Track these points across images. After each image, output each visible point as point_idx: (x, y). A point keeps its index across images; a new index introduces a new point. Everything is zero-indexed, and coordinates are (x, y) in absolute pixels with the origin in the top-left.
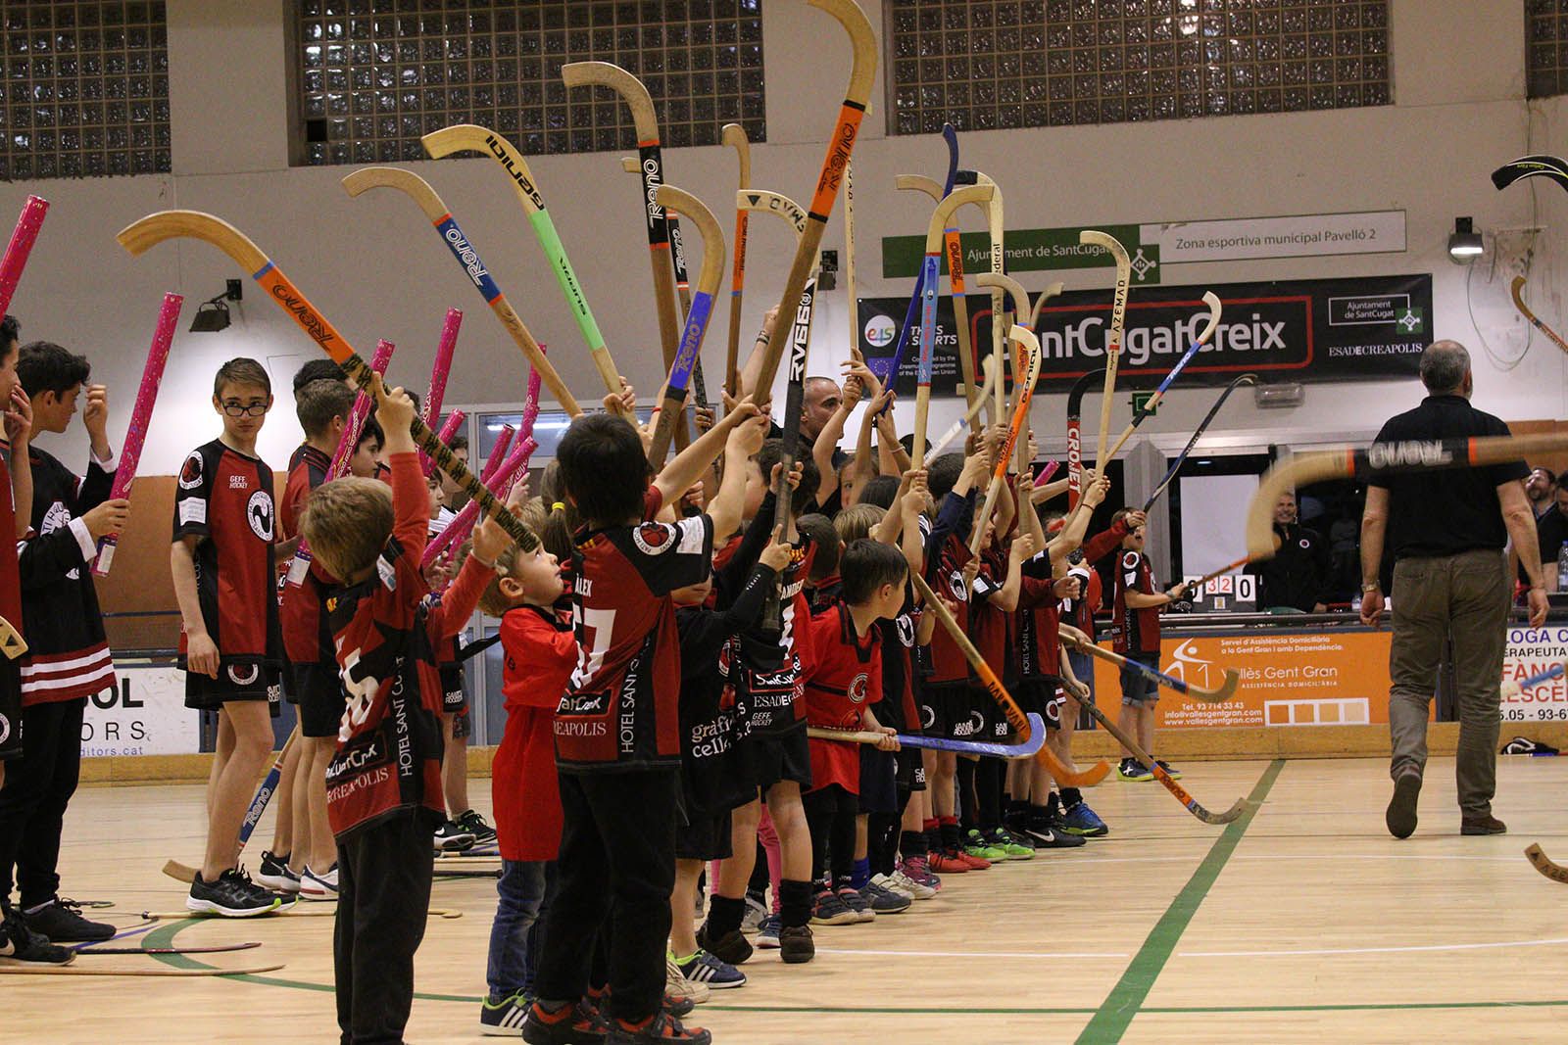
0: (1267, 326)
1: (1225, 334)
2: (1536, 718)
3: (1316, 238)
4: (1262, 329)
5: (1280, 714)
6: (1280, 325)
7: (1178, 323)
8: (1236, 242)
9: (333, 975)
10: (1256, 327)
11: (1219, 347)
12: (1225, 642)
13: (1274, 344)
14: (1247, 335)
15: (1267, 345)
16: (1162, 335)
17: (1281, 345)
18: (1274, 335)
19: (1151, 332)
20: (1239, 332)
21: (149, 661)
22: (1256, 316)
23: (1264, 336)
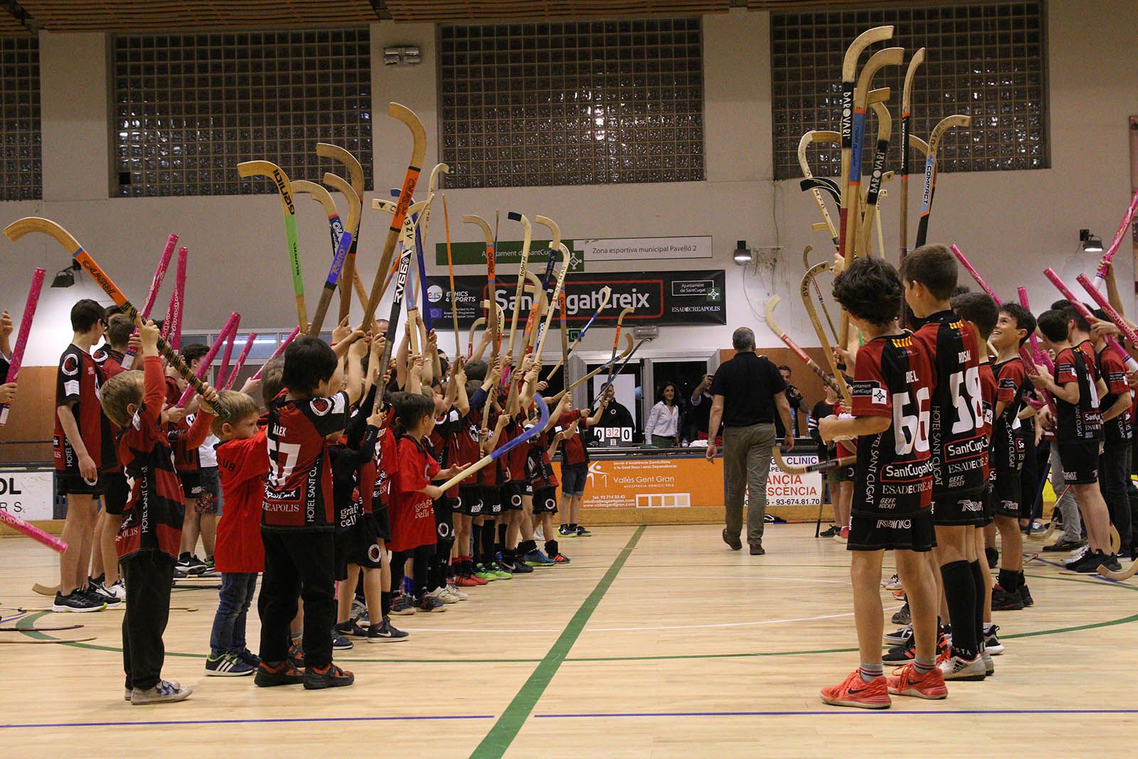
0: (639, 295)
1: (618, 299)
2: (775, 504)
3: (666, 250)
4: (637, 297)
5: (644, 501)
6: (647, 295)
7: (593, 293)
8: (624, 251)
9: (122, 643)
10: (634, 295)
11: (615, 306)
12: (616, 463)
13: (643, 305)
14: (629, 300)
15: (640, 306)
16: (585, 299)
17: (647, 306)
18: (643, 300)
19: (579, 297)
20: (625, 298)
21: (25, 468)
22: (634, 290)
23: (638, 300)
